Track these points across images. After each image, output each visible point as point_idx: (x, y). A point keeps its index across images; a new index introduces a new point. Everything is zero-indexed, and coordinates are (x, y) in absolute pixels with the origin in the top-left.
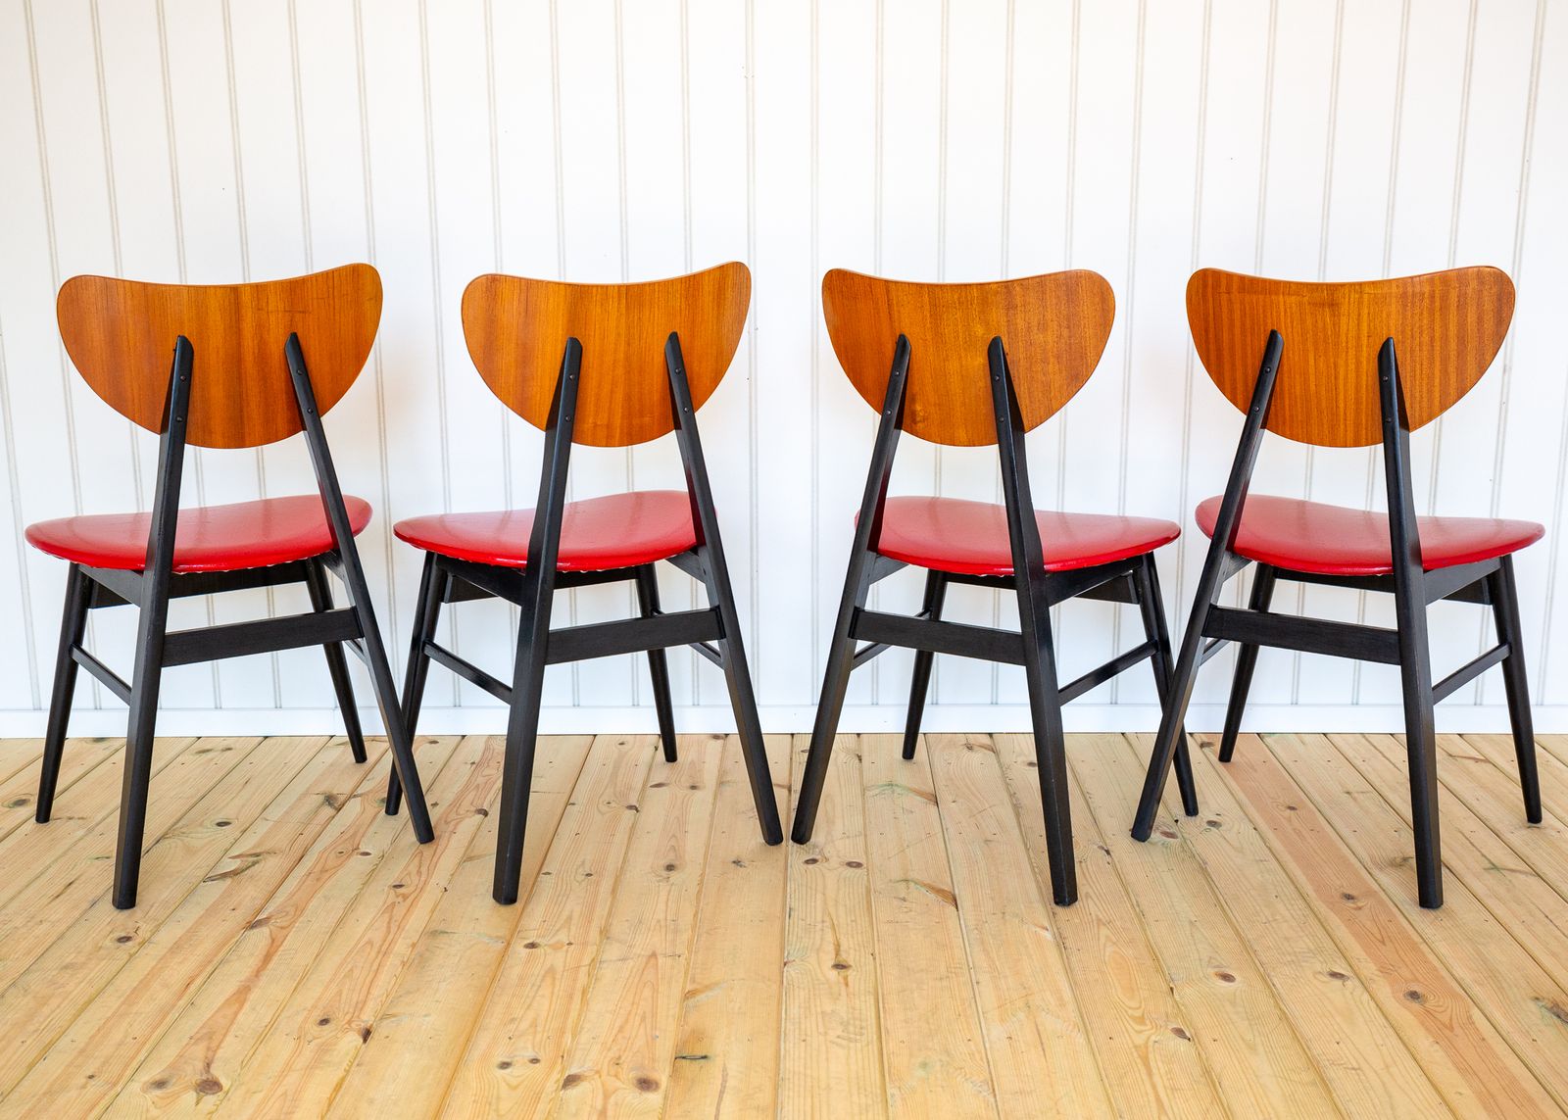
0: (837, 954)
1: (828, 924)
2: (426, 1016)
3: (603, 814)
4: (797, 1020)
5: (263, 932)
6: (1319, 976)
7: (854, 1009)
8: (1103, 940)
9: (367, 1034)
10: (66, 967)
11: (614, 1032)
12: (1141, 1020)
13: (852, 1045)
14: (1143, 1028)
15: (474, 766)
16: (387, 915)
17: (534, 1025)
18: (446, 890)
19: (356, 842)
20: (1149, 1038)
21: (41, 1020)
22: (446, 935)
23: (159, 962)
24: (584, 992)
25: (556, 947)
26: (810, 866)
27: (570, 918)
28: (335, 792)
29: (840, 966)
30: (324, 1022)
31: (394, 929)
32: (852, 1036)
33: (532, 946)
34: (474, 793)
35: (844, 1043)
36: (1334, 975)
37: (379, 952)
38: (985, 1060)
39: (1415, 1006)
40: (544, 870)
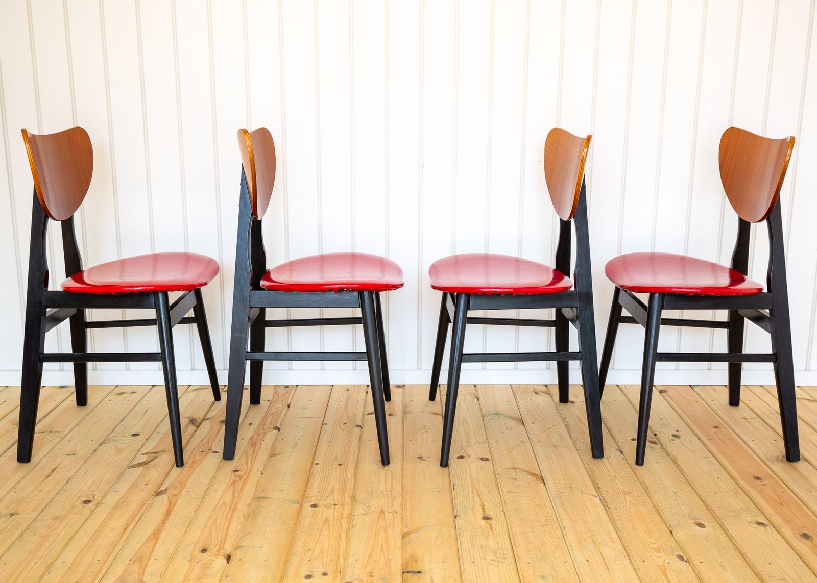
0: (484, 511)
1: (475, 493)
2: (260, 547)
3: (343, 430)
4: (468, 550)
5: (164, 498)
6: (751, 525)
7: (498, 543)
8: (628, 503)
9: (229, 558)
10: (56, 518)
11: (367, 557)
12: (658, 550)
13: (500, 565)
14: (660, 555)
15: (269, 402)
16: (231, 488)
17: (322, 552)
18: (262, 473)
19: (210, 445)
20: (664, 561)
21: (45, 549)
22: (266, 499)
23: (108, 515)
24: (347, 533)
25: (327, 507)
26: (461, 460)
27: (333, 490)
28: (195, 417)
29: (486, 518)
30: (204, 551)
31: (236, 496)
32: (500, 559)
33: (314, 506)
34: (271, 417)
35: (496, 563)
36: (759, 524)
37: (230, 509)
38: (576, 574)
39: (807, 542)
40: (315, 462)
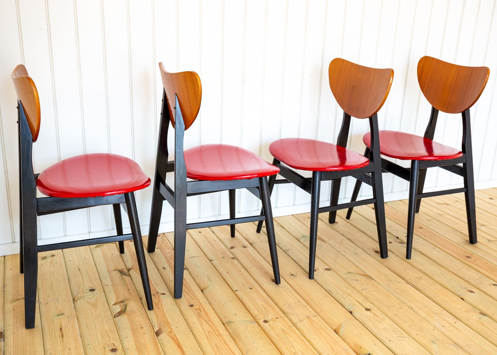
0: (361, 305)
1: (345, 294)
3: (227, 263)
4: (379, 333)
5: (165, 336)
7: (389, 325)
8: (426, 284)
12: (467, 311)
13: (404, 339)
14: (471, 314)
15: (159, 249)
16: (202, 319)
18: (210, 304)
19: (154, 290)
20: (476, 317)
22: (233, 323)
24: (304, 337)
25: (274, 320)
26: (316, 272)
27: (265, 308)
29: (367, 310)
31: (211, 324)
33: (265, 321)
35: (401, 338)
36: (494, 285)
37: (217, 335)
40: (234, 290)
